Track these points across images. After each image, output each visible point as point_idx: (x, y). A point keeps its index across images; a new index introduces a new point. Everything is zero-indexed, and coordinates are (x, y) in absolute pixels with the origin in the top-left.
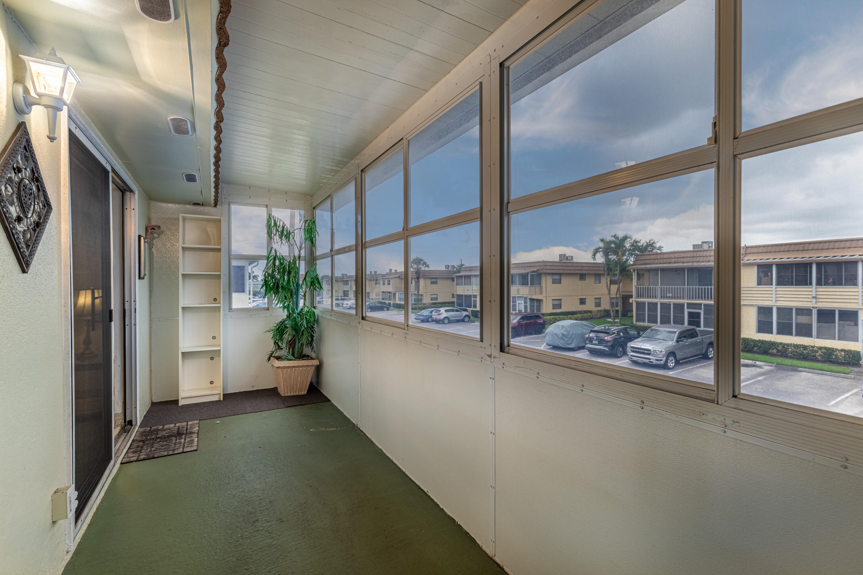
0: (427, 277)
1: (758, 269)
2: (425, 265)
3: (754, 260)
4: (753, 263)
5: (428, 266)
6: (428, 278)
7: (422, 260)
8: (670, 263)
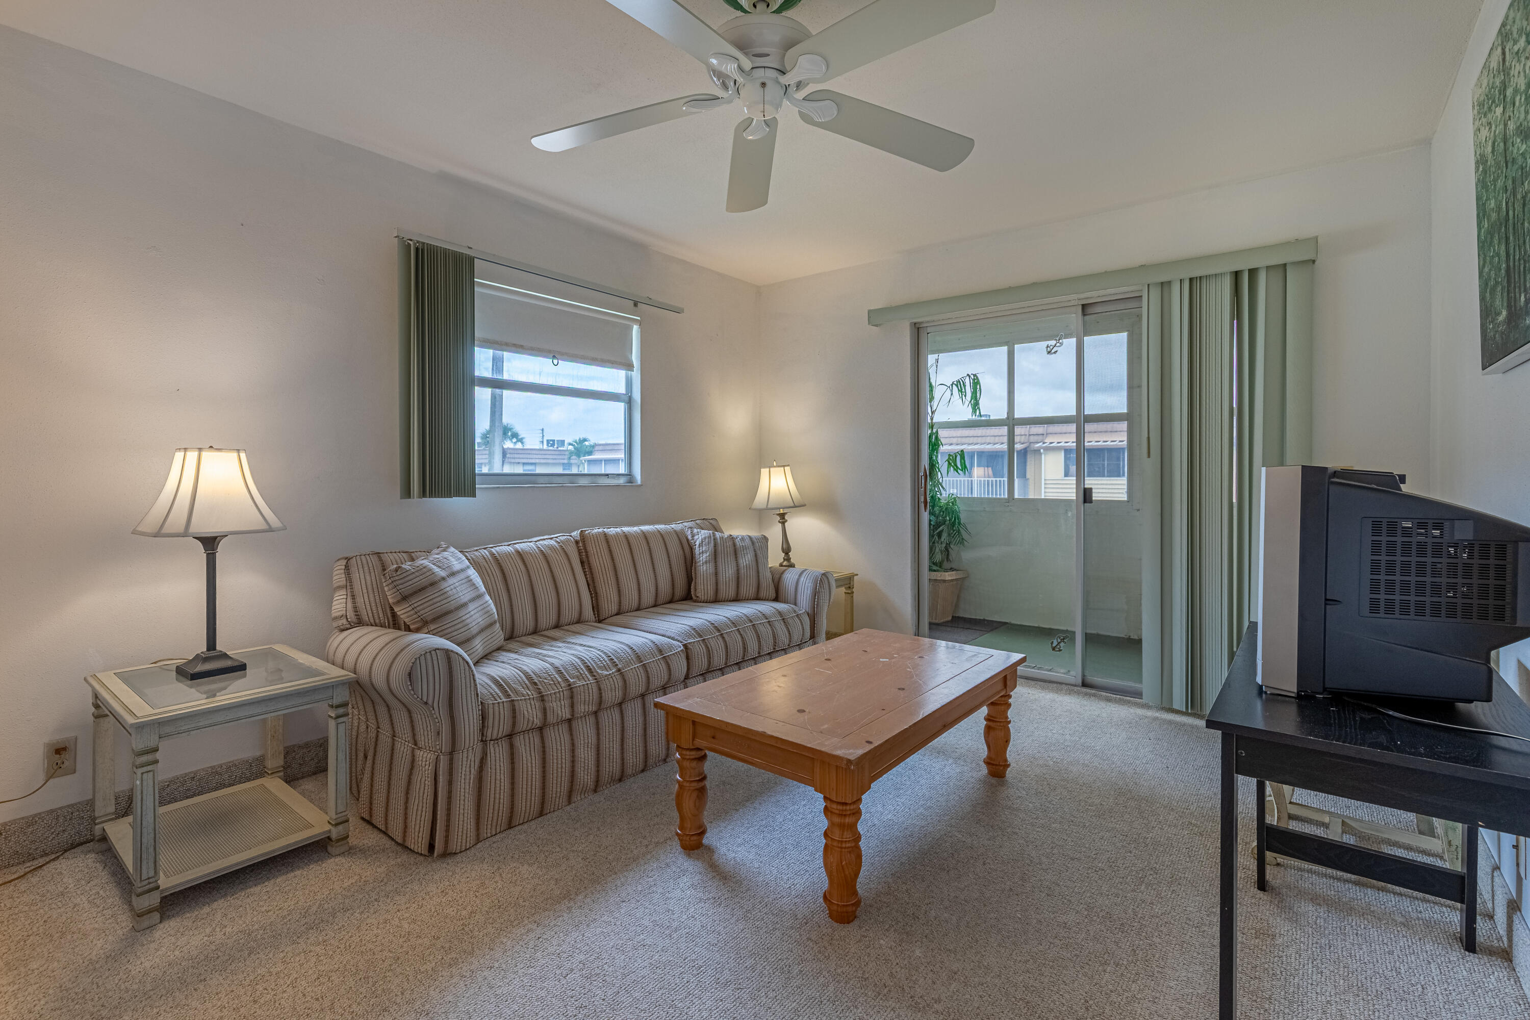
0: (517, 461)
1: (1065, 454)
2: (517, 438)
3: (1058, 443)
4: (1058, 447)
5: (521, 440)
6: (519, 463)
7: (510, 429)
8: (951, 444)
